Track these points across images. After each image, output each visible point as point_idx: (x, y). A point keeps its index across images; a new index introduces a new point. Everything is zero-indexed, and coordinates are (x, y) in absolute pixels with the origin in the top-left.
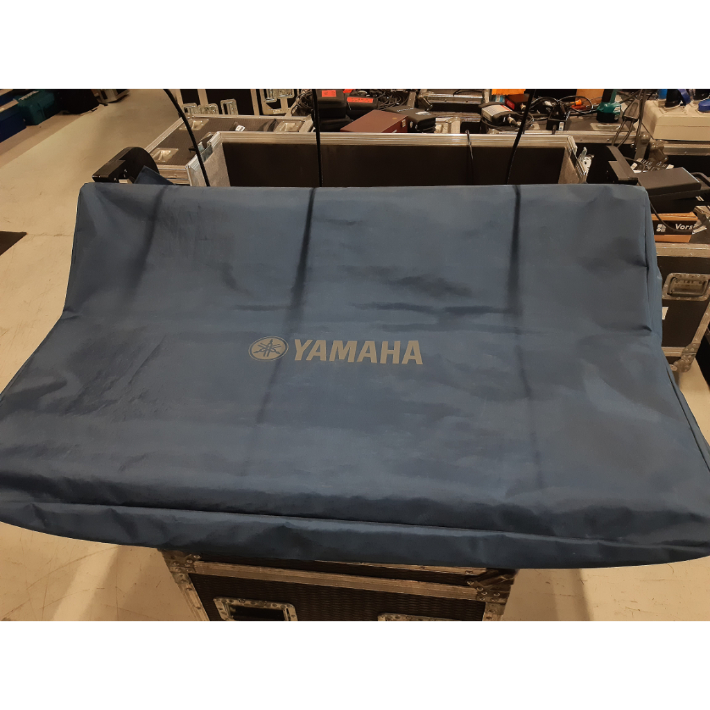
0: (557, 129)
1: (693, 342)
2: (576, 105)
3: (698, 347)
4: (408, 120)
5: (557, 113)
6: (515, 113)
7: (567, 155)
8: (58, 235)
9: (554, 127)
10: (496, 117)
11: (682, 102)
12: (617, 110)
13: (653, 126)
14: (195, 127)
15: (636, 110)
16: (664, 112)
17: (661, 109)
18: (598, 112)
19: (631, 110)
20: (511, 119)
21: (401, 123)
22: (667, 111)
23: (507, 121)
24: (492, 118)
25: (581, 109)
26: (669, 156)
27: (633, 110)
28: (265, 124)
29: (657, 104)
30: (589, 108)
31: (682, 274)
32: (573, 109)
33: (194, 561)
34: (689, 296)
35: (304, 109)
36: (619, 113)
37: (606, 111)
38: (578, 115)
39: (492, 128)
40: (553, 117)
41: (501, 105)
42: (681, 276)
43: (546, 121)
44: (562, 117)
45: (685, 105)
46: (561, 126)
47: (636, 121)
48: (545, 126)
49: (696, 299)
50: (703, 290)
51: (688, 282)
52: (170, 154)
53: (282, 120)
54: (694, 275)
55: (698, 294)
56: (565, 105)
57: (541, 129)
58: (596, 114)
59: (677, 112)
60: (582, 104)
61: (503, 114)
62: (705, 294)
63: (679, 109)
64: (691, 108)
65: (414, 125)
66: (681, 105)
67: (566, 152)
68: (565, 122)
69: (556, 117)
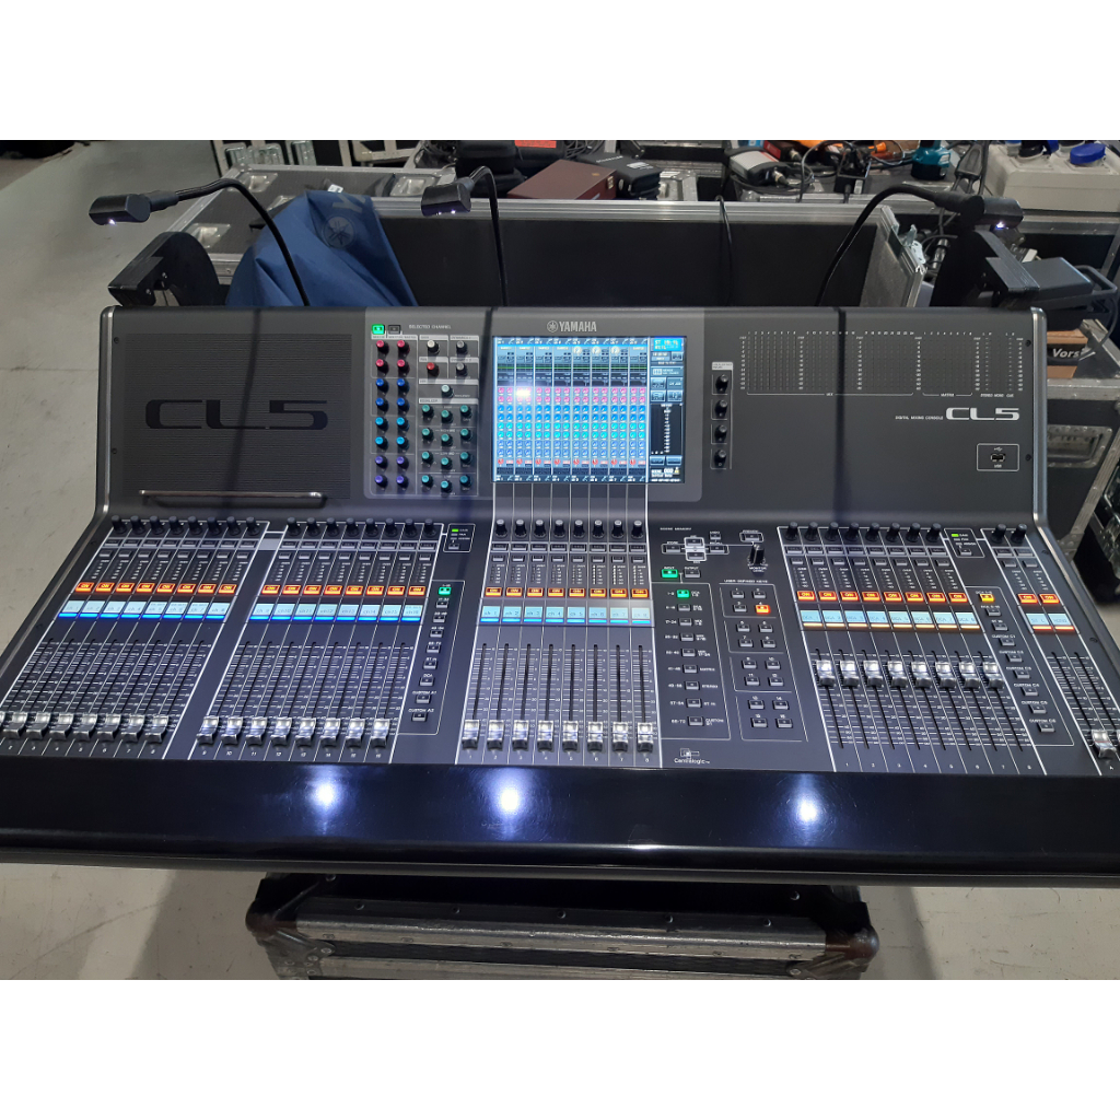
0: (852, 192)
1: (1072, 532)
2: (876, 152)
3: (1080, 539)
4: (617, 177)
5: (852, 166)
6: (783, 164)
7: (882, 237)
8: (17, 369)
9: (848, 188)
10: (755, 171)
11: (1045, 150)
12: (943, 161)
13: (1001, 187)
14: (255, 187)
15: (976, 161)
16: (1018, 164)
17: (1013, 159)
18: (915, 164)
19: (968, 161)
20: (778, 175)
21: (606, 183)
22: (1021, 162)
23: (772, 177)
24: (749, 173)
25: (885, 158)
26: (1027, 236)
27: (972, 162)
28: (378, 182)
29: (1006, 152)
30: (898, 157)
31: (1060, 427)
32: (874, 159)
33: (320, 958)
34: (1068, 461)
35: (434, 156)
36: (947, 165)
37: (927, 162)
38: (882, 168)
39: (749, 189)
40: (844, 171)
41: (761, 151)
42: (1057, 430)
43: (833, 178)
44: (860, 171)
45: (1050, 154)
46: (858, 187)
47: (976, 178)
48: (833, 186)
49: (1078, 465)
50: (1090, 452)
51: (1069, 439)
52: (217, 233)
53: (402, 175)
54: (1078, 428)
55: (1082, 457)
56: (862, 152)
57: (827, 191)
58: (910, 166)
59: (1037, 165)
60: (887, 150)
61: (765, 167)
62: (1093, 457)
63: (1040, 161)
64: (1059, 159)
65: (626, 185)
66: (1045, 153)
67: (879, 232)
68: (864, 181)
69: (849, 172)
